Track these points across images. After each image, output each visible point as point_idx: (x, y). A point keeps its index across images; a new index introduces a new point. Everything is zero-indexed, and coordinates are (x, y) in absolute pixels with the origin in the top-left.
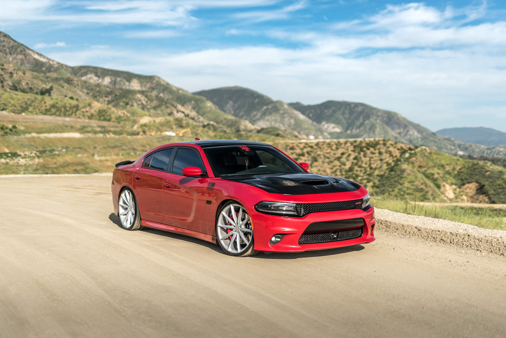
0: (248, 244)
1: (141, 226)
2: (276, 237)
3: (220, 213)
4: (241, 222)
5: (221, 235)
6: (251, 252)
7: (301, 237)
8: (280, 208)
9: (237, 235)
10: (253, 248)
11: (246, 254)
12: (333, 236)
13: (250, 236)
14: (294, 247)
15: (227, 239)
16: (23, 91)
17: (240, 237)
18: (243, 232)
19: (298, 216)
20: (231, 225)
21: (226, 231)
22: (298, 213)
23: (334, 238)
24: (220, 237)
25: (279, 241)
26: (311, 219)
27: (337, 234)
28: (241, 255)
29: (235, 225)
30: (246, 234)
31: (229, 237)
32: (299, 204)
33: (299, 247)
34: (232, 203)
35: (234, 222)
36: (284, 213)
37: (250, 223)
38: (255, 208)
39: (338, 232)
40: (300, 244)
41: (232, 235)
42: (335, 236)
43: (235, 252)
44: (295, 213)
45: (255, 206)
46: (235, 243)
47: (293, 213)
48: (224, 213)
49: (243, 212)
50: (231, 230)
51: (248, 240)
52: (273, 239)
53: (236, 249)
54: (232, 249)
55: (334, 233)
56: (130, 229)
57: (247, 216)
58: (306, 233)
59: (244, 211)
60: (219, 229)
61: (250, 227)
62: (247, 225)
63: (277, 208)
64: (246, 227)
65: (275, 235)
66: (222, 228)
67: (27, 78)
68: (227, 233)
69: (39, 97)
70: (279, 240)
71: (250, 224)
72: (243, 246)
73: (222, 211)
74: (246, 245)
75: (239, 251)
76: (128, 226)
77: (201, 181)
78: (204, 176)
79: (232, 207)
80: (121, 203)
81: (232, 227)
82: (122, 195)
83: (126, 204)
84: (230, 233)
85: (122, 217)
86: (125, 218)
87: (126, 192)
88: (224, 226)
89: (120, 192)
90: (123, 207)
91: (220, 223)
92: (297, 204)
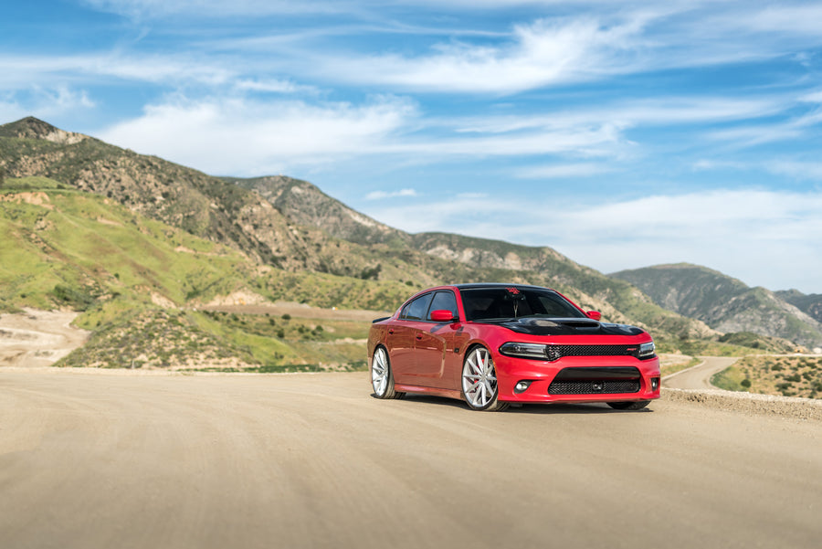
0: (493, 395)
1: (396, 393)
2: (522, 385)
3: (467, 359)
4: (487, 370)
5: (466, 386)
6: (496, 406)
7: (551, 385)
8: (528, 350)
9: (483, 386)
10: (498, 399)
11: (491, 407)
13: (495, 386)
14: (545, 397)
15: (472, 391)
16: (336, 273)
17: (486, 389)
18: (490, 381)
19: (548, 360)
20: (477, 374)
21: (472, 382)
22: (548, 355)
23: (598, 390)
24: (466, 390)
25: (525, 389)
28: (486, 408)
29: (481, 374)
30: (492, 384)
31: (474, 389)
32: (549, 345)
33: (549, 396)
34: (479, 348)
35: (481, 371)
36: (531, 356)
38: (499, 351)
40: (549, 393)
41: (478, 387)
43: (480, 405)
44: (546, 357)
45: (499, 348)
46: (480, 396)
47: (543, 356)
48: (470, 360)
50: (478, 380)
51: (494, 390)
52: (519, 387)
53: (481, 402)
54: (477, 403)
55: (598, 384)
56: (383, 397)
57: (493, 362)
58: (556, 380)
59: (490, 357)
60: (464, 380)
61: (496, 375)
62: (493, 373)
63: (524, 350)
64: (493, 376)
65: (521, 382)
66: (468, 379)
67: (342, 253)
68: (473, 384)
69: (360, 282)
70: (525, 387)
71: (497, 372)
72: (488, 398)
73: (468, 357)
74: (491, 396)
75: (484, 403)
76: (381, 393)
77: (452, 327)
78: (455, 322)
79: (478, 353)
80: (375, 366)
81: (478, 376)
82: (376, 356)
83: (380, 367)
84: (476, 384)
85: (376, 383)
86: (379, 385)
87: (380, 350)
88: (470, 375)
89: (374, 353)
90: (377, 371)
91: (466, 372)
92: (548, 346)
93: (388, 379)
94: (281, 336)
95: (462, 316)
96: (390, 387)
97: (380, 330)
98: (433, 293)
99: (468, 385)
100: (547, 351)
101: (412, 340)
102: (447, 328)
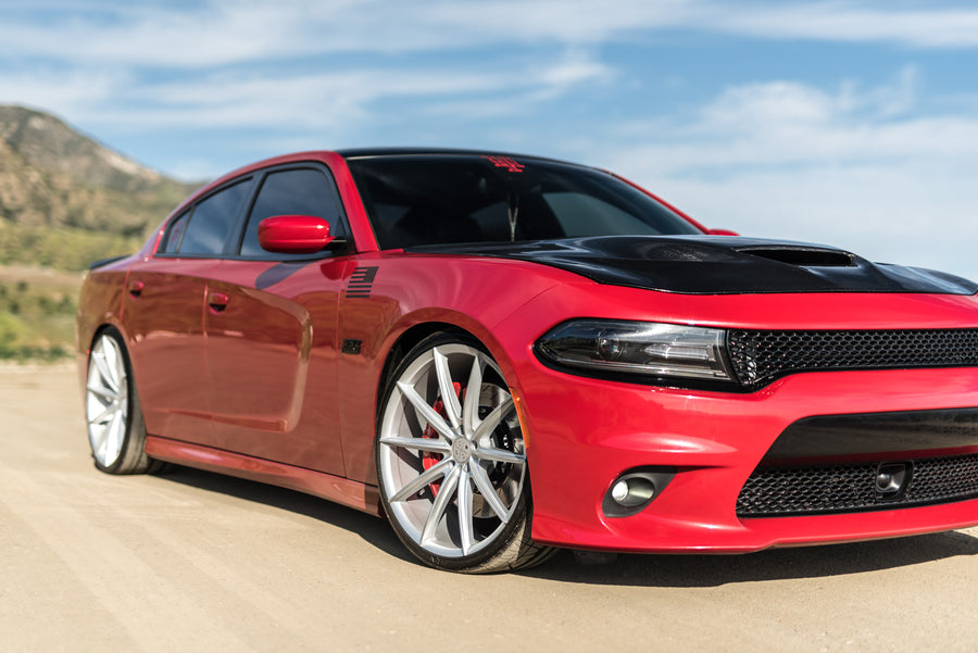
0: (505, 515)
1: (151, 460)
2: (631, 484)
3: (393, 384)
4: (477, 423)
5: (396, 478)
6: (521, 555)
7: (749, 485)
8: (650, 350)
9: (462, 478)
10: (527, 536)
11: (495, 563)
12: (885, 484)
13: (514, 484)
14: (715, 529)
15: (417, 496)
17: (475, 490)
18: (486, 464)
19: (734, 387)
20: (435, 435)
21: (417, 463)
22: (731, 369)
23: (891, 494)
24: (392, 487)
25: (644, 503)
26: (789, 405)
27: (902, 474)
28: (477, 564)
29: (451, 435)
30: (499, 474)
31: (427, 488)
32: (739, 331)
33: (742, 528)
34: (439, 342)
35: (450, 425)
36: (664, 370)
37: (518, 429)
38: (537, 352)
39: (909, 466)
40: (743, 515)
41: (439, 481)
42: (894, 485)
43: (447, 550)
44: (721, 374)
45: (537, 343)
46: (451, 510)
47: (709, 373)
48: (407, 385)
49: (484, 380)
50: (437, 456)
51: (508, 500)
52: (620, 491)
53: (456, 539)
54: (440, 539)
55: (891, 470)
56: (115, 470)
57: (502, 396)
58: (770, 466)
59: (490, 376)
60: (387, 454)
61: (518, 444)
62: (503, 436)
63: (639, 352)
64: (500, 445)
65: (629, 475)
66: (400, 451)
68: (421, 470)
69: (119, 241)
70: (646, 494)
71: (518, 433)
72: (483, 525)
73: (398, 376)
74: (496, 521)
75: (469, 545)
76: (109, 458)
77: (330, 272)
78: (339, 251)
79: (439, 358)
80: (95, 384)
81: (439, 444)
82: (96, 355)
83: (107, 386)
84: (433, 471)
85: (96, 430)
86: (105, 435)
87: (106, 341)
88: (407, 440)
89: (92, 347)
90: (101, 398)
91: (393, 429)
92: (731, 333)
93: (129, 420)
94: (15, 309)
95: (362, 232)
96: (132, 444)
97: (111, 290)
98: (258, 177)
99: (398, 474)
100: (726, 355)
101: (197, 312)
102: (308, 275)
